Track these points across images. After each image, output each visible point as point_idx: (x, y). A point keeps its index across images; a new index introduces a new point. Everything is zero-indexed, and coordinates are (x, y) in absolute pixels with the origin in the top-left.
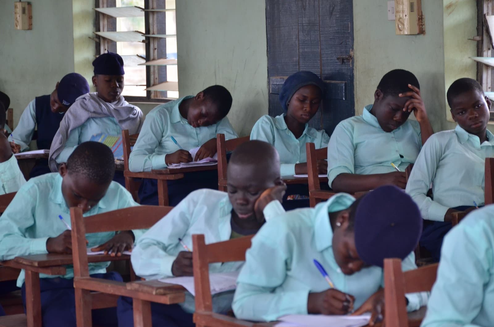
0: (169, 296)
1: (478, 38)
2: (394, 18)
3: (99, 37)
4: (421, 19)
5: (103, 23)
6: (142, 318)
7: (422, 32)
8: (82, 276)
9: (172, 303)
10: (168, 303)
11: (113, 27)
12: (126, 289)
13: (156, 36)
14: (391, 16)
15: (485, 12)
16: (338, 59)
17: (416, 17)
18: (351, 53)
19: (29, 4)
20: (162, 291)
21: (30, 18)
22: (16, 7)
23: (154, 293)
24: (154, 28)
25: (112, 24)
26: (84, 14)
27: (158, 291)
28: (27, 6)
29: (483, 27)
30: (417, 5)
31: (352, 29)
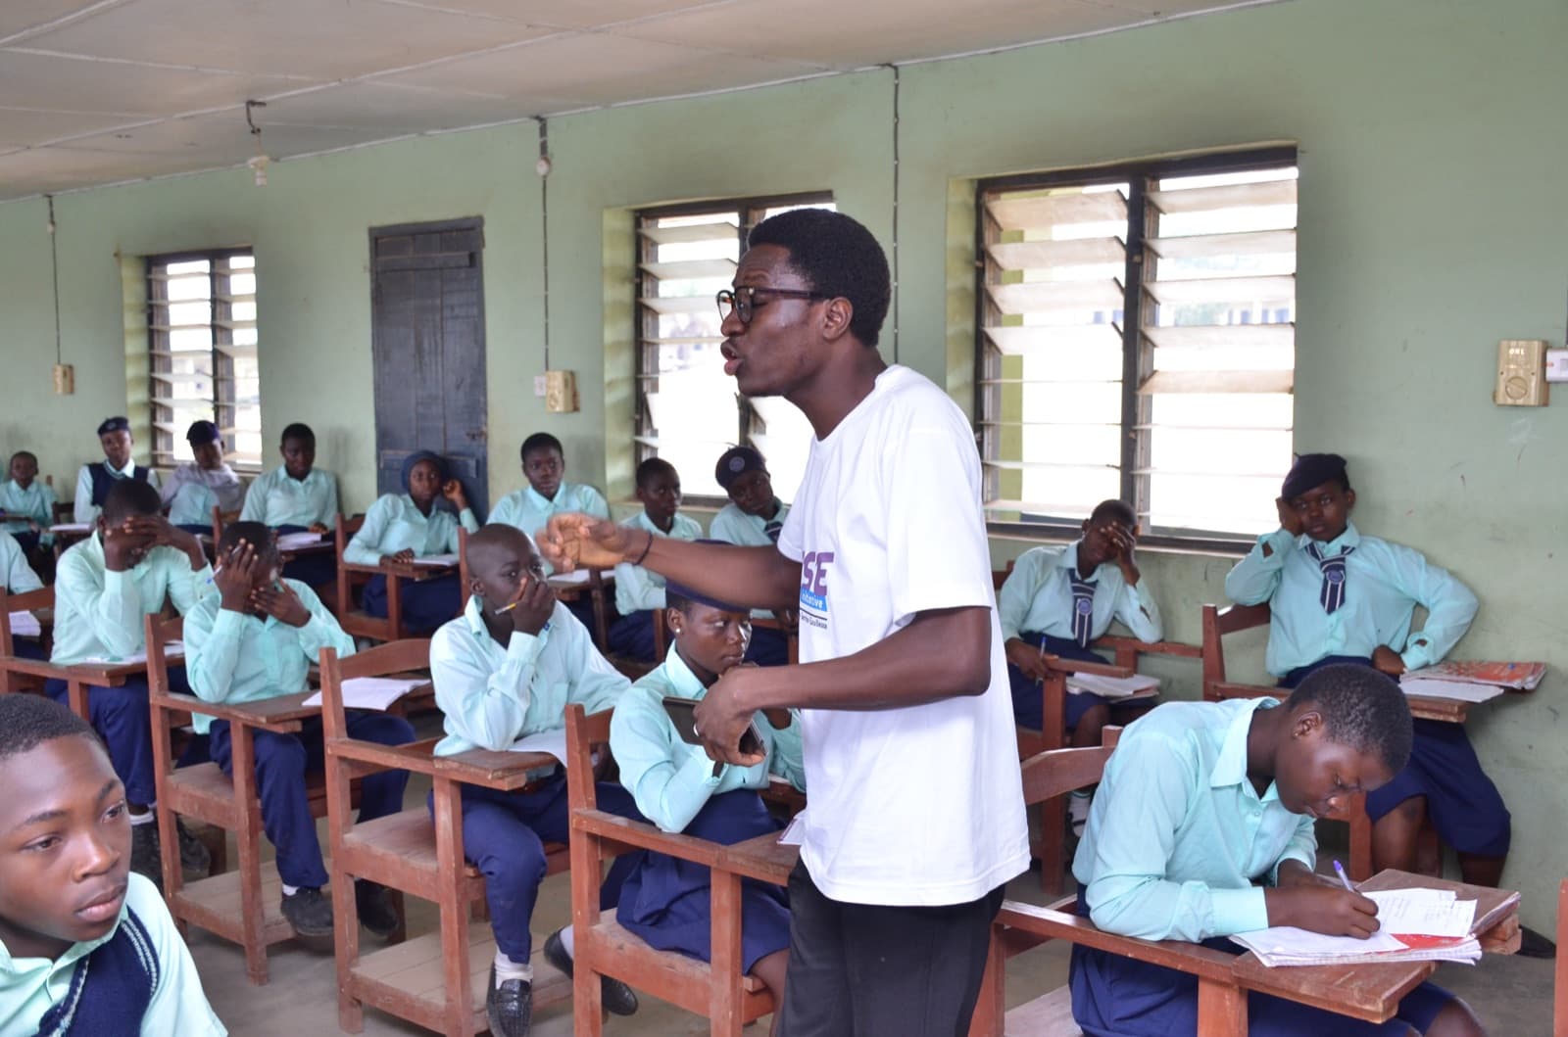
0: (507, 780)
1: (638, 417)
2: (544, 394)
3: (154, 404)
4: (575, 395)
5: (159, 389)
6: (449, 801)
7: (576, 409)
8: (338, 737)
9: (511, 788)
10: (506, 789)
11: (169, 393)
13: (226, 404)
14: (539, 392)
15: (645, 389)
16: (468, 435)
17: (570, 393)
18: (484, 429)
19: (71, 368)
20: (500, 773)
21: (72, 381)
22: (55, 370)
23: (490, 777)
24: (223, 396)
25: (168, 390)
26: (138, 380)
27: (495, 774)
28: (67, 369)
29: (642, 406)
30: (571, 381)
31: (485, 403)
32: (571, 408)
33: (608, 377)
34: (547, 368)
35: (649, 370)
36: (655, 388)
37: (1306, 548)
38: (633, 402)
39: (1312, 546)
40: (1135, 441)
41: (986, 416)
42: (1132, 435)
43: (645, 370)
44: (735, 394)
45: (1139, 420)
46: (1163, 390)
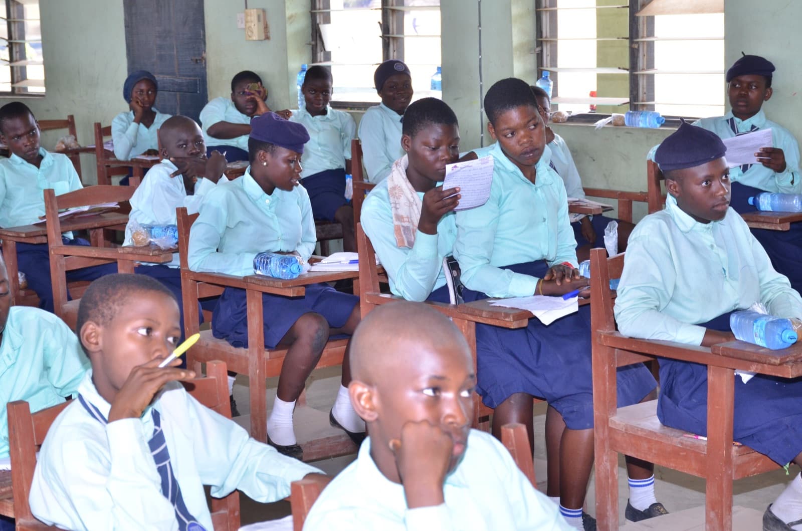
1: (313, 43)
2: (244, 27)
4: (266, 27)
7: (267, 38)
12: (117, 251)
14: (240, 26)
15: (318, 21)
16: (192, 60)
17: (263, 26)
18: (204, 55)
24: (15, 35)
29: (316, 33)
30: (263, 16)
31: (204, 35)
32: (263, 37)
33: (288, 13)
34: (246, 8)
35: (321, 6)
36: (327, 20)
37: (727, 121)
38: (309, 31)
39: (732, 120)
40: (638, 50)
41: (544, 35)
42: (636, 46)
43: (318, 6)
44: (379, 23)
45: (641, 34)
46: (662, 12)
